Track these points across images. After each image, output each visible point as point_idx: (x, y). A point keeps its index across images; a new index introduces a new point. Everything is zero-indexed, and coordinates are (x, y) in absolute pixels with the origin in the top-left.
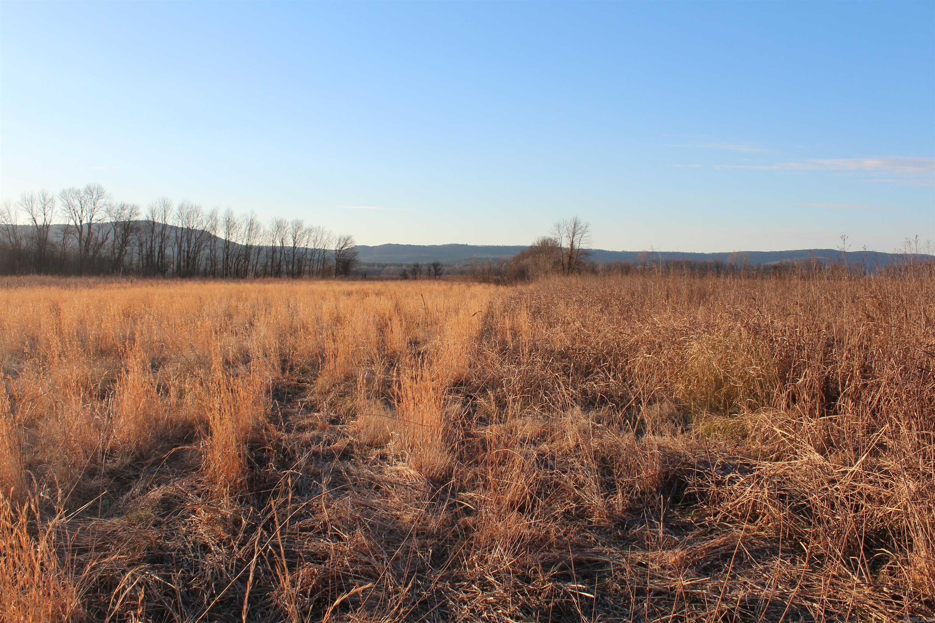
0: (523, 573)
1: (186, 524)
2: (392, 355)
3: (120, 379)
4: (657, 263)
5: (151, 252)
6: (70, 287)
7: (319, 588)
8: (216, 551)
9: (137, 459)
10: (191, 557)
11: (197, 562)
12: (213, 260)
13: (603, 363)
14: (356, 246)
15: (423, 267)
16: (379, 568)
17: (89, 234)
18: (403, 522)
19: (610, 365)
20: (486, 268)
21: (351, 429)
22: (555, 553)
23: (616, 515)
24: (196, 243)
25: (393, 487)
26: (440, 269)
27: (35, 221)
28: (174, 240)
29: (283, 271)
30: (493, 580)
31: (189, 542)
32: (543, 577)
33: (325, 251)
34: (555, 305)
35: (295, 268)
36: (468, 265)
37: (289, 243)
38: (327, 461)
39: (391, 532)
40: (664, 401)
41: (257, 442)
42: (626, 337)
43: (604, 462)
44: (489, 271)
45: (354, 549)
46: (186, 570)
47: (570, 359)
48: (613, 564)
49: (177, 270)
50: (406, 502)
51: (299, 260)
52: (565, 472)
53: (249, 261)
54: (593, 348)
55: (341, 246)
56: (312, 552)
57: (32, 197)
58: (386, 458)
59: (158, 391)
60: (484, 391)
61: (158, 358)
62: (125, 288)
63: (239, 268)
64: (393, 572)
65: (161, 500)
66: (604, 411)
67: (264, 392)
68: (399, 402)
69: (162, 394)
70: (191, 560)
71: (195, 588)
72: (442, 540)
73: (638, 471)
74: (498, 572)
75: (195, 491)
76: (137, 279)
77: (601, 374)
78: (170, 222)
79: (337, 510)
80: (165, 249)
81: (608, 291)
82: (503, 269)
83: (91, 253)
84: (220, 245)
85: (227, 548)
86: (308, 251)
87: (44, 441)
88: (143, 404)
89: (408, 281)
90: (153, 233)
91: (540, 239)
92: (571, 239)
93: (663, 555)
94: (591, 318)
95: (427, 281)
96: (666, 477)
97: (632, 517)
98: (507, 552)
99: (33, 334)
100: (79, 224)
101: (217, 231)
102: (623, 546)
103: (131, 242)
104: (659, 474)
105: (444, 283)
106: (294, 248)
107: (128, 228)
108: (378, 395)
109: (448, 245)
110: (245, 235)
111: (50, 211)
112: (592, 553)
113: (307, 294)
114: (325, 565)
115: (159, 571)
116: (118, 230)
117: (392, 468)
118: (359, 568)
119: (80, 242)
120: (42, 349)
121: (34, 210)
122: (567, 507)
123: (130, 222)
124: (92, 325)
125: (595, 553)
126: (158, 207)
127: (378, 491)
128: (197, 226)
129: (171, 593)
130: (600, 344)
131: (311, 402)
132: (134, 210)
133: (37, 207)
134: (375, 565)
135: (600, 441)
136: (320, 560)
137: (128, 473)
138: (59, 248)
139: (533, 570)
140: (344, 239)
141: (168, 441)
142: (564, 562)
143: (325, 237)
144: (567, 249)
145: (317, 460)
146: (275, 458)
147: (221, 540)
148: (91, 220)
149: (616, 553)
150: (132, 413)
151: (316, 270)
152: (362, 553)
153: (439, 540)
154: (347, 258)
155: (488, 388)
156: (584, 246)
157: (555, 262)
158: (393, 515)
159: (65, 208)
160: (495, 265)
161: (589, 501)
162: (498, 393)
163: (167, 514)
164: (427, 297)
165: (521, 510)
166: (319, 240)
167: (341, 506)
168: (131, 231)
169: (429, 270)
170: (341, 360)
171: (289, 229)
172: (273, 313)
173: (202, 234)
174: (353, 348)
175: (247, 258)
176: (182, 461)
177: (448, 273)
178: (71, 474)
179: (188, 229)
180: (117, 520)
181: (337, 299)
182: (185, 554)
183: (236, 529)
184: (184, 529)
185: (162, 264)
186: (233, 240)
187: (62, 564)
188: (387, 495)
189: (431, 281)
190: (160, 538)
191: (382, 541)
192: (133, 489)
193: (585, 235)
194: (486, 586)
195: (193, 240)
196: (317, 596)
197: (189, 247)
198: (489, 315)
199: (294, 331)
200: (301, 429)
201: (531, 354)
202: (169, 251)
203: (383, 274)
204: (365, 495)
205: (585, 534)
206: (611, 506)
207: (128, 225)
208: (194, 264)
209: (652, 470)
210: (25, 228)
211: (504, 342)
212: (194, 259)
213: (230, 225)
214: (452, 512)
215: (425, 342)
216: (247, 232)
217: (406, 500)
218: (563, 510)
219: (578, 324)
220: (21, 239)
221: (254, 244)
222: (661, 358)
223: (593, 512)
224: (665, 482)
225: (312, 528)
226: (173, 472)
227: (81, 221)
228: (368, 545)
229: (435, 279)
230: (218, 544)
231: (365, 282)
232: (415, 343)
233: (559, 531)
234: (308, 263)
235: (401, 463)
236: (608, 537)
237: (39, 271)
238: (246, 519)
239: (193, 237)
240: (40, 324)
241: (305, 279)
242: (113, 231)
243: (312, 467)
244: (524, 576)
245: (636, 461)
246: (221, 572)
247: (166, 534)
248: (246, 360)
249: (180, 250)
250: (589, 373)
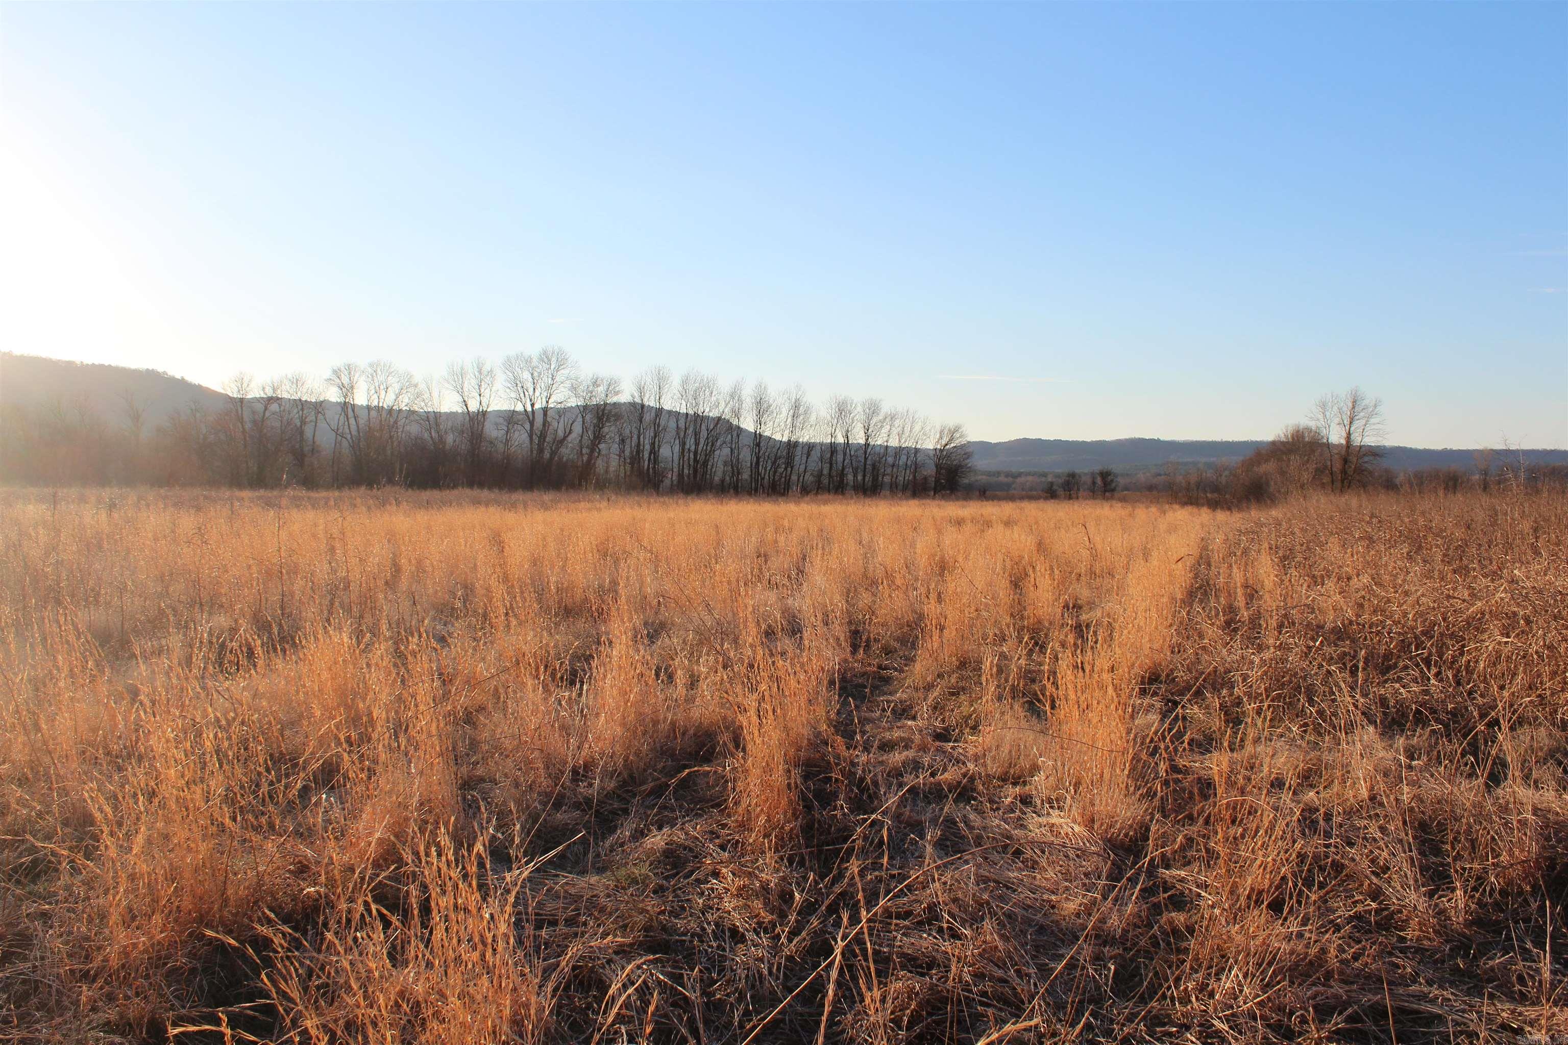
0: (1279, 1020)
1: (703, 893)
2: (1036, 626)
3: (599, 653)
4: (1516, 471)
5: (638, 452)
6: (516, 508)
7: (921, 1015)
8: (752, 940)
9: (624, 784)
10: (712, 947)
11: (723, 956)
12: (734, 466)
13: (1417, 650)
14: (969, 442)
15: (1084, 479)
16: (1023, 990)
17: (544, 425)
18: (1062, 913)
19: (1430, 654)
20: (1193, 479)
21: (971, 751)
22: (1338, 989)
23: (1452, 930)
24: (707, 438)
25: (1043, 852)
26: (1112, 481)
27: (466, 405)
28: (674, 433)
29: (847, 484)
30: (1227, 1029)
31: (709, 924)
32: (1318, 1031)
33: (917, 451)
34: (1321, 545)
35: (867, 479)
36: (1160, 475)
37: (859, 438)
38: (929, 803)
39: (1041, 929)
40: (1540, 724)
41: (816, 766)
42: (1459, 604)
43: (1424, 831)
44: (1198, 485)
45: (980, 954)
46: (704, 967)
47: (1353, 641)
48: (1452, 1020)
49: (679, 482)
50: (1066, 880)
51: (874, 466)
52: (1351, 844)
53: (792, 468)
54: (1396, 623)
55: (944, 443)
56: (909, 954)
57: (462, 369)
58: (1031, 802)
59: (657, 675)
60: (1199, 693)
61: (653, 623)
62: (599, 510)
63: (777, 478)
64: (1048, 1000)
65: (664, 852)
66: (1420, 738)
67: (825, 682)
68: (1053, 707)
69: (662, 681)
70: (712, 952)
71: (720, 999)
72: (1131, 950)
73: (1493, 850)
74: (1233, 1015)
75: (717, 841)
76: (617, 494)
77: (1413, 670)
78: (667, 406)
79: (951, 886)
80: (659, 447)
81: (1421, 522)
82: (1224, 482)
83: (547, 455)
84: (745, 441)
85: (769, 938)
86: (889, 450)
87: (485, 747)
88: (635, 697)
89: (1057, 501)
90: (641, 422)
91: (1290, 430)
92: (1347, 428)
93: (1554, 1015)
94: (1390, 568)
95: (1089, 502)
96: (1552, 867)
97: (1484, 936)
98: (1249, 980)
99: (466, 580)
100: (529, 409)
101: (742, 419)
102: (1468, 989)
103: (608, 437)
104: (1536, 859)
105: (1120, 505)
106: (867, 445)
107: (603, 415)
108: (1014, 693)
109: (1126, 440)
110: (786, 425)
111: (488, 391)
112: (1409, 995)
113: (889, 522)
114: (931, 978)
115: (664, 967)
116: (588, 418)
117: (1040, 820)
118: (988, 986)
119: (531, 436)
120: (479, 602)
121: (465, 389)
122: (1360, 908)
123: (606, 404)
124: (552, 567)
125: (1413, 996)
126: (649, 380)
127: (1019, 858)
128: (710, 411)
129: (681, 1003)
130: (1410, 616)
131: (901, 702)
132: (612, 387)
133: (470, 384)
134: (1017, 984)
135: (1416, 791)
136: (922, 968)
137: (611, 804)
138: (501, 447)
139: (1298, 1017)
140: (950, 430)
141: (673, 756)
142: (1356, 1007)
143: (917, 428)
144: (1340, 445)
145: (914, 800)
146: (846, 794)
147: (760, 924)
148: (547, 402)
149: (1455, 1001)
150: (618, 708)
151: (902, 483)
152: (992, 962)
153: (1125, 949)
154: (955, 463)
155: (1205, 688)
156: (1370, 440)
157: (1317, 470)
158: (1044, 901)
159: (509, 385)
160: (1209, 474)
161: (1398, 899)
162: (1224, 697)
163: (675, 875)
164: (1092, 529)
165: (1276, 907)
166: (907, 433)
167: (957, 880)
168: (608, 420)
169: (1094, 483)
170: (950, 633)
171: (859, 414)
172: (835, 552)
173: (717, 424)
174: (970, 612)
175: (789, 462)
176: (694, 791)
177: (1127, 489)
178: (527, 800)
179: (696, 415)
180: (597, 878)
181: (939, 532)
182: (702, 942)
183: (785, 907)
184: (701, 901)
185: (654, 472)
186: (767, 433)
187: (520, 942)
188: (1034, 865)
189: (1097, 501)
190: (662, 912)
191: (1027, 944)
192: (619, 831)
193: (1372, 421)
194: (1211, 1038)
195: (704, 434)
196: (917, 1029)
197: (697, 444)
198: (1203, 559)
199: (872, 584)
200: (887, 746)
201: (1280, 633)
202: (665, 452)
203: (1015, 489)
204: (996, 864)
205: (1394, 959)
206: (1442, 912)
207: (603, 410)
208: (705, 473)
209: (1522, 850)
210: (451, 415)
211: (1231, 609)
212: (705, 463)
213: (762, 409)
214: (1147, 903)
215: (1092, 605)
216: (790, 420)
217: (1067, 876)
218: (1351, 913)
219: (1365, 579)
220: (446, 432)
221: (801, 440)
222: (1530, 644)
223: (1407, 920)
224: (1549, 875)
225: (908, 914)
226: (681, 807)
227: (533, 405)
228: (1004, 949)
229: (1105, 498)
230: (755, 930)
231: (985, 503)
232: (1076, 607)
233: (1344, 951)
234: (889, 471)
235: (1057, 812)
236: (1438, 969)
237: (471, 484)
238: (803, 891)
239: (703, 427)
240: (475, 565)
241: (885, 497)
242: (580, 419)
243: (907, 811)
244: (1281, 1026)
245: (1488, 833)
246: (761, 975)
247: (673, 907)
248: (794, 629)
249: (683, 450)
250: (1389, 669)
